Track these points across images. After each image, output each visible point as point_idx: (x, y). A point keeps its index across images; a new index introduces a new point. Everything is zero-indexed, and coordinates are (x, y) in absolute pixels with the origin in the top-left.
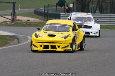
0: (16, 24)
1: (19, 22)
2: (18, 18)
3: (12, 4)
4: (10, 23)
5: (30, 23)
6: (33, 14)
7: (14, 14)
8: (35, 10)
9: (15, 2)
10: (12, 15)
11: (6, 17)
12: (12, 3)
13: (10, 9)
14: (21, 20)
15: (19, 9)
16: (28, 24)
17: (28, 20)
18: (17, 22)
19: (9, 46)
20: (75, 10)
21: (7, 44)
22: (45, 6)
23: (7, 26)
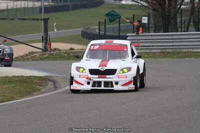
0: (51, 56)
1: (56, 52)
2: (54, 45)
3: (43, 21)
4: (41, 55)
5: (74, 53)
6: (81, 38)
7: (46, 39)
8: (84, 31)
9: (48, 19)
10: (44, 42)
11: (33, 45)
12: (41, 20)
13: (41, 32)
14: (59, 50)
15: (55, 30)
16: (71, 56)
17: (71, 49)
18: (52, 52)
19: (39, 94)
20: (152, 28)
21: (35, 91)
22: (99, 22)
23: (34, 60)
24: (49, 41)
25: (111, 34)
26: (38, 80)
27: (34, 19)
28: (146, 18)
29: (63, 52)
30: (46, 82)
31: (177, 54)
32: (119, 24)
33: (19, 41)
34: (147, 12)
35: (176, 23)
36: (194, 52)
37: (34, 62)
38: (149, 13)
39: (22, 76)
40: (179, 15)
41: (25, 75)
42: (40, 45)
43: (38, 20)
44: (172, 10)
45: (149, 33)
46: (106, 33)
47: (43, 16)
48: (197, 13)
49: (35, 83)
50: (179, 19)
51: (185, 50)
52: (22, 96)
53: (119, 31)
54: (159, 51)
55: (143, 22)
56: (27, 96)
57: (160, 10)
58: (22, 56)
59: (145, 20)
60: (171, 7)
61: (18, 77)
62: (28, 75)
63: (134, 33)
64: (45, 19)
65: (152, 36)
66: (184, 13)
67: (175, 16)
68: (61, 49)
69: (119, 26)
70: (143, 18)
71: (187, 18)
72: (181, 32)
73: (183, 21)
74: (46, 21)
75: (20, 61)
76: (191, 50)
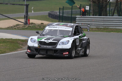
0: (29, 27)
1: (33, 25)
2: (31, 21)
4: (23, 26)
5: (44, 26)
6: (48, 17)
7: (27, 17)
8: (50, 13)
9: (29, 5)
10: (25, 18)
11: (18, 20)
12: (24, 5)
13: (23, 12)
14: (34, 24)
15: (33, 12)
16: (41, 28)
17: (42, 24)
18: (30, 25)
19: (21, 50)
20: (91, 13)
21: (19, 48)
22: (60, 8)
23: (19, 29)
24: (28, 18)
25: (67, 16)
26: (21, 41)
27: (20, 5)
28: (88, 7)
29: (37, 25)
30: (26, 43)
31: (106, 29)
32: (72, 10)
33: (10, 17)
34: (89, 3)
35: (106, 11)
36: (117, 29)
37: (19, 30)
38: (90, 4)
39: (11, 39)
40: (108, 6)
41: (13, 38)
42: (23, 20)
43: (22, 5)
44: (105, 3)
45: (90, 16)
46: (64, 15)
47: (25, 3)
48: (119, 5)
49: (19, 43)
50: (108, 9)
51: (111, 28)
52: (11, 51)
53: (72, 14)
54: (95, 27)
55: (87, 9)
56: (14, 51)
57: (97, 2)
58: (12, 27)
59: (87, 8)
60: (104, 1)
61: (9, 39)
62: (15, 38)
63: (80, 15)
64: (27, 5)
65: (91, 18)
66: (111, 5)
67: (106, 6)
68: (36, 23)
69: (72, 11)
70: (87, 7)
71: (113, 8)
72: (109, 16)
73: (111, 10)
74: (27, 6)
75: (10, 29)
76: (115, 28)
